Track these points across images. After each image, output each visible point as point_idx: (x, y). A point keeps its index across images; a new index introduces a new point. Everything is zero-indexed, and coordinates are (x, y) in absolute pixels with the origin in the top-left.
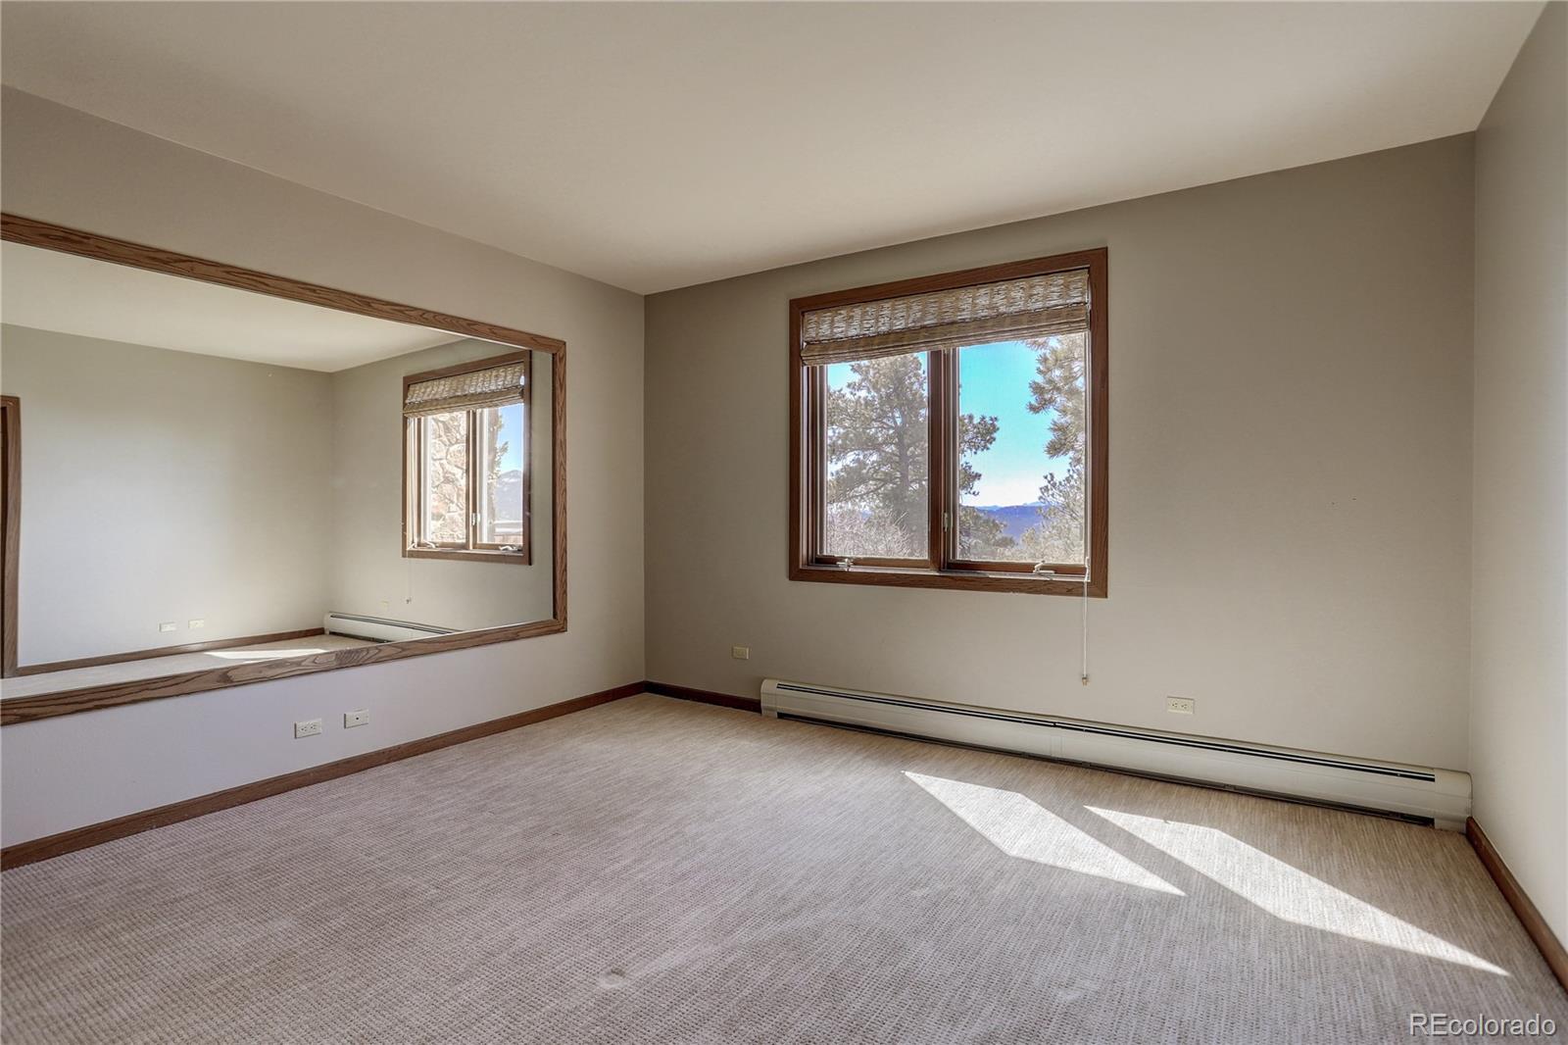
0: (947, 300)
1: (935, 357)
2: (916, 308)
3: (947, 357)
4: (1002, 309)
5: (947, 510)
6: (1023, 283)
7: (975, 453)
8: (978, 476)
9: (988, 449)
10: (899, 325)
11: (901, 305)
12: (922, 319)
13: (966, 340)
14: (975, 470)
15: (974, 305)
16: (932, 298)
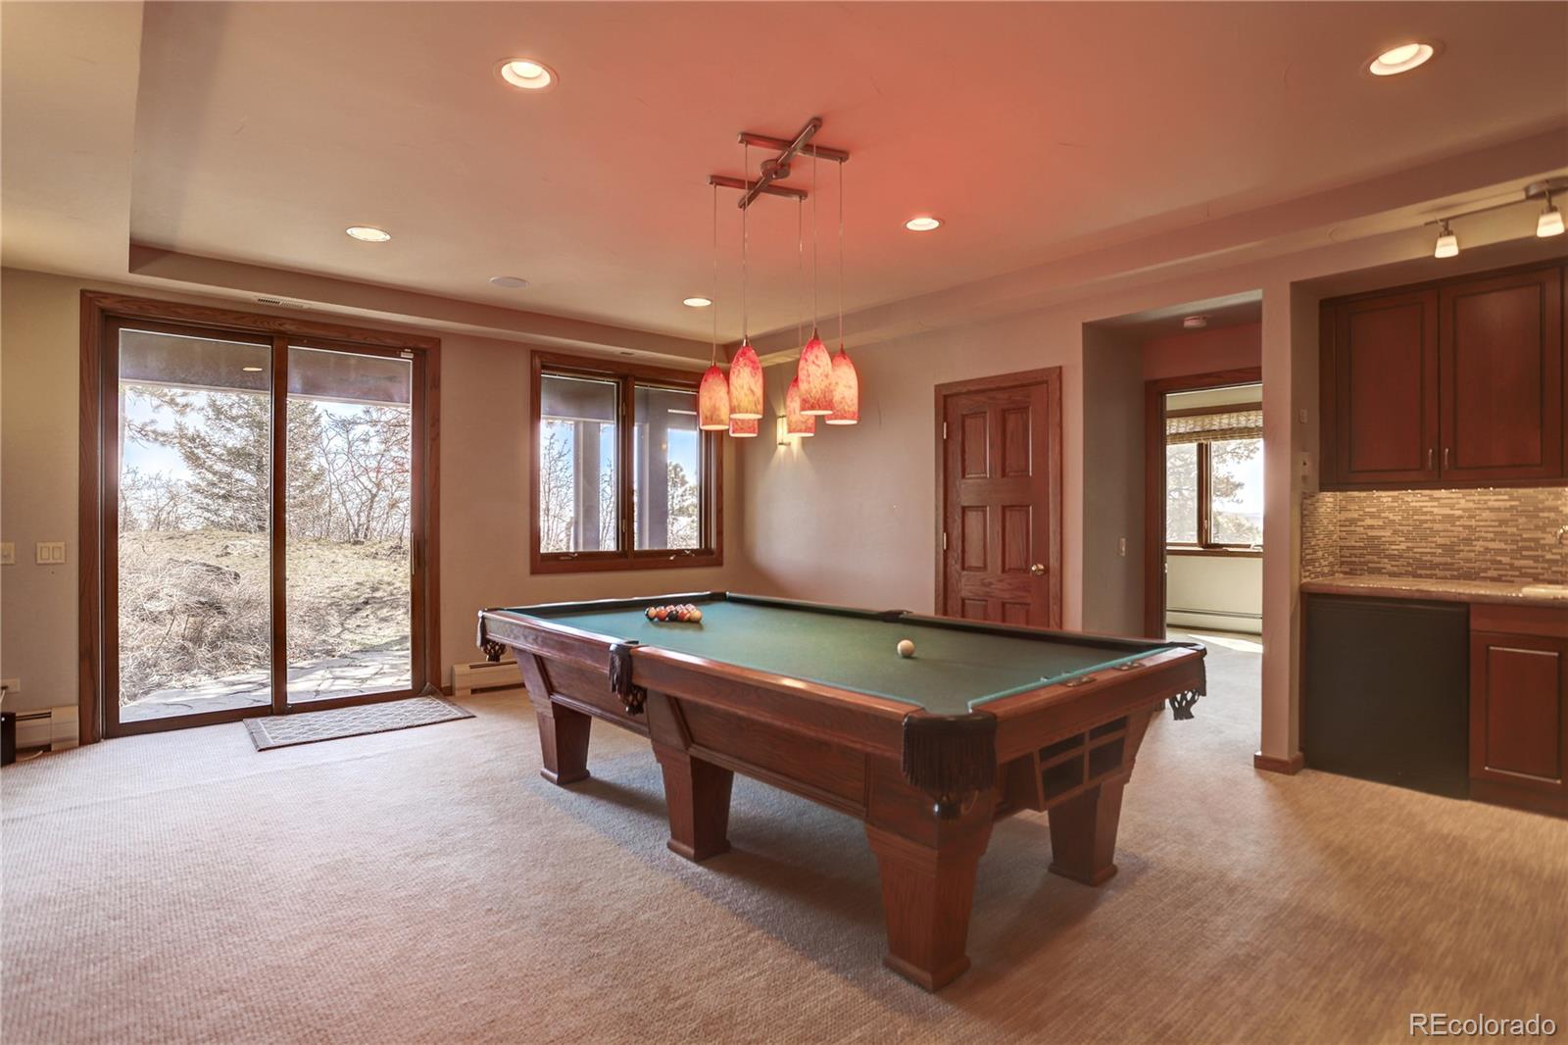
0: (1207, 419)
1: (1200, 446)
2: (1190, 422)
3: (1207, 445)
4: (1235, 425)
5: (1207, 519)
6: (1245, 413)
7: (1238, 463)
8: (1239, 485)
9: (1252, 458)
10: (1182, 430)
11: (1182, 420)
12: (1194, 427)
13: (1215, 439)
14: (1236, 480)
15: (1220, 423)
16: (1199, 418)
